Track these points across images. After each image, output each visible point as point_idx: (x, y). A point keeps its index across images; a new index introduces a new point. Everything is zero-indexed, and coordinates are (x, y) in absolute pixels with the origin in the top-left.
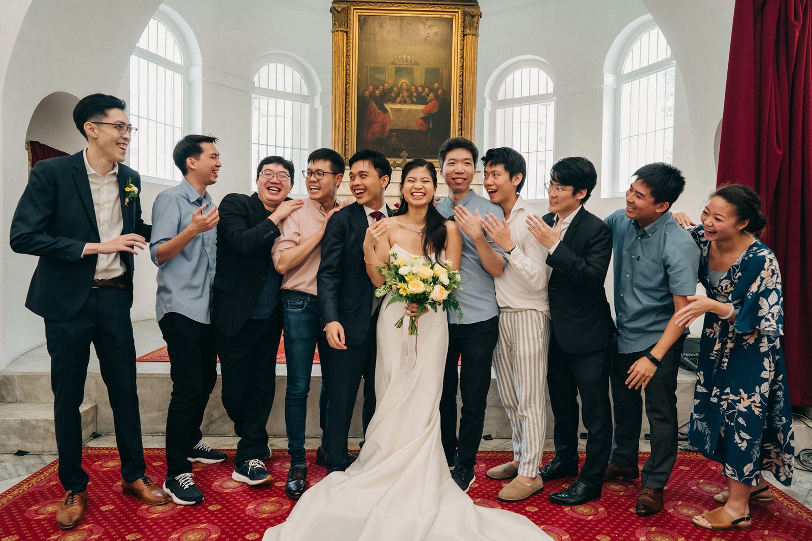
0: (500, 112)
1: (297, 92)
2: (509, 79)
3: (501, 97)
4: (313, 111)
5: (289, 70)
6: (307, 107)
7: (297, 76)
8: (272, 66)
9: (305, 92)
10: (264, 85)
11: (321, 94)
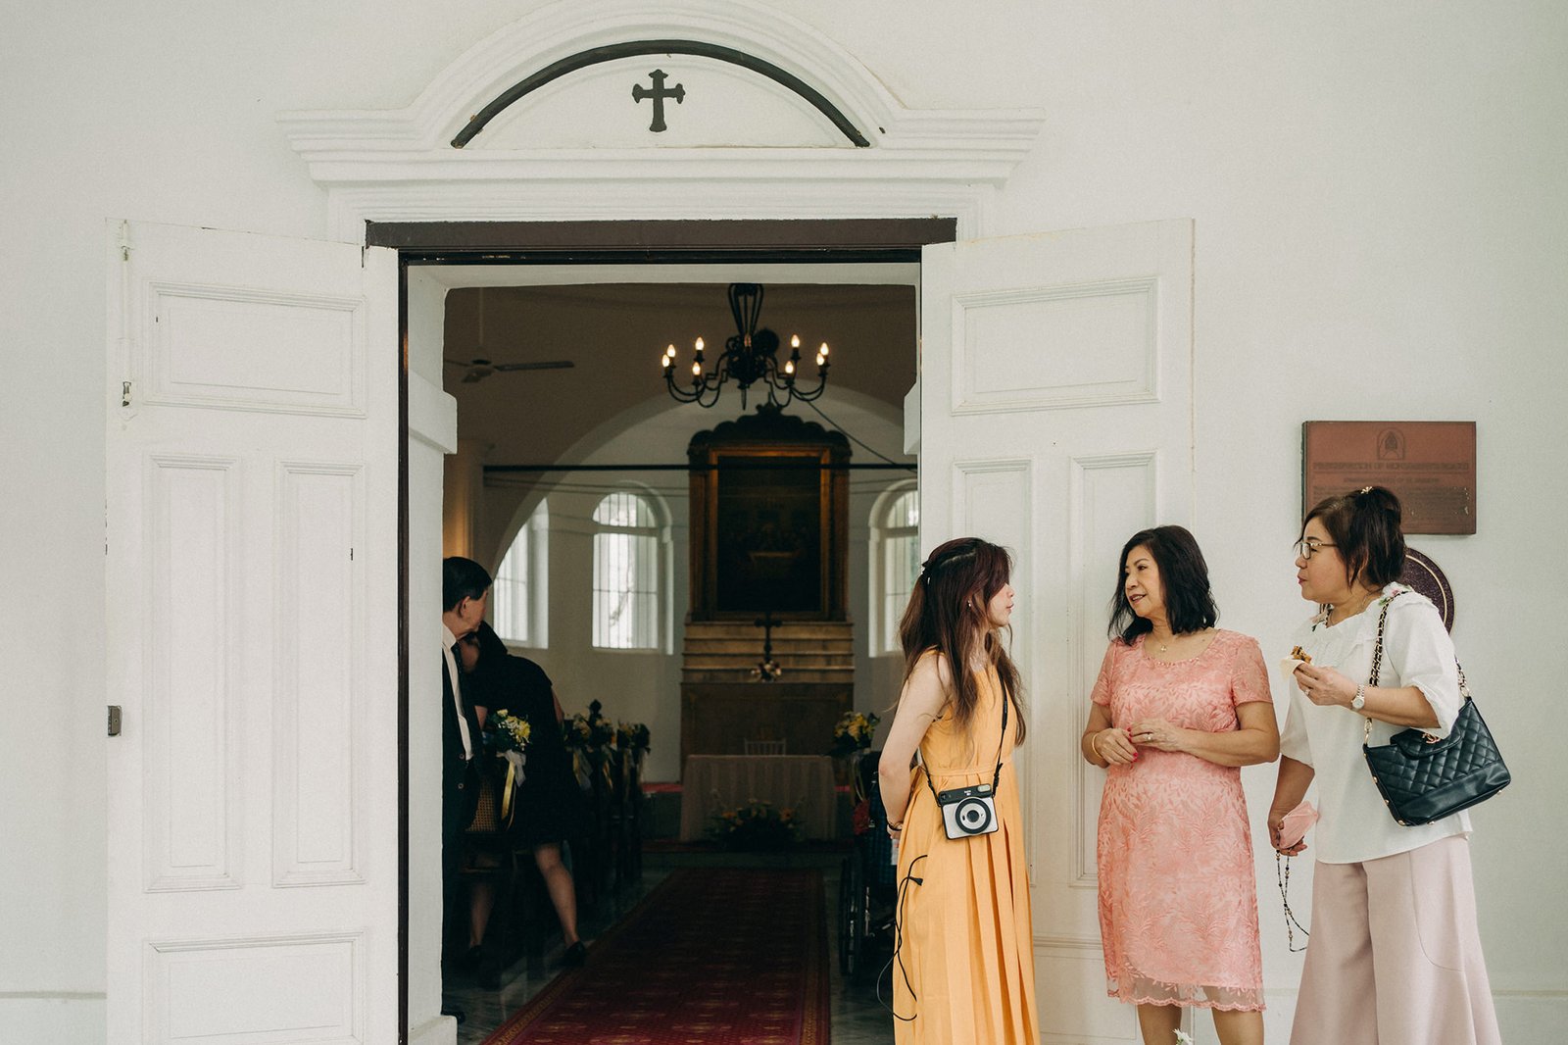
0: (890, 542)
1: (642, 524)
2: (900, 502)
3: (891, 524)
4: (662, 547)
5: (633, 498)
6: (654, 541)
7: (642, 503)
8: (614, 497)
9: (652, 523)
10: (604, 522)
11: (673, 527)
